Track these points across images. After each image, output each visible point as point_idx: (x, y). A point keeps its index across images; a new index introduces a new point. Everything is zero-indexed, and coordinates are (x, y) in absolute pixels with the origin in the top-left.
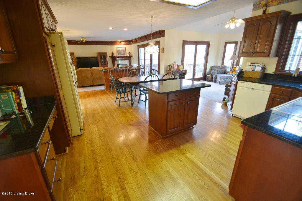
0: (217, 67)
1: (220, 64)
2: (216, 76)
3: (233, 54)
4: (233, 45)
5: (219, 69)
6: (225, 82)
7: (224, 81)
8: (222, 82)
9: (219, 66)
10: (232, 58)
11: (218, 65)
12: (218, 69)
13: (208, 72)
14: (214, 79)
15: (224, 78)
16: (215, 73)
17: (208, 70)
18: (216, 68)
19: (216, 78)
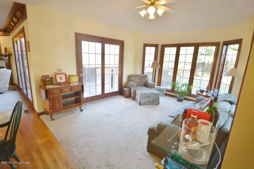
0: (136, 76)
1: (139, 72)
2: (135, 91)
3: (155, 60)
4: (153, 49)
5: (139, 79)
6: (147, 102)
7: (146, 100)
8: (142, 101)
9: (139, 76)
10: (154, 65)
11: (138, 74)
12: (137, 80)
13: (125, 83)
14: (132, 95)
15: (145, 96)
16: (134, 86)
17: (125, 80)
18: (134, 78)
19: (135, 93)
